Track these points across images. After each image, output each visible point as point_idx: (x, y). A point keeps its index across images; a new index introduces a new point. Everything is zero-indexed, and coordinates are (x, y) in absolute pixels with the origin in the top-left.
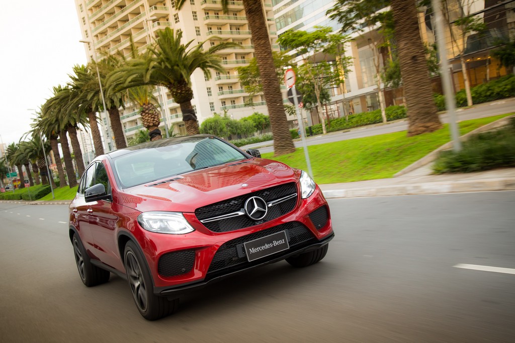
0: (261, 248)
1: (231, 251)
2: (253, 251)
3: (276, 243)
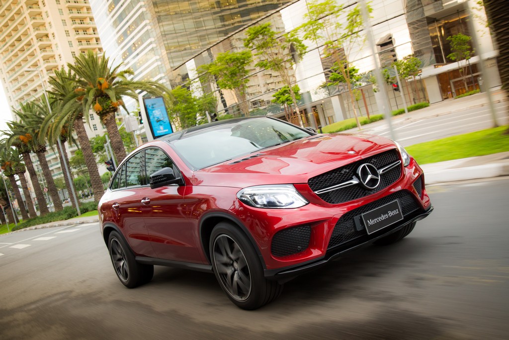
0: (378, 220)
1: (349, 224)
2: (371, 222)
3: (391, 214)
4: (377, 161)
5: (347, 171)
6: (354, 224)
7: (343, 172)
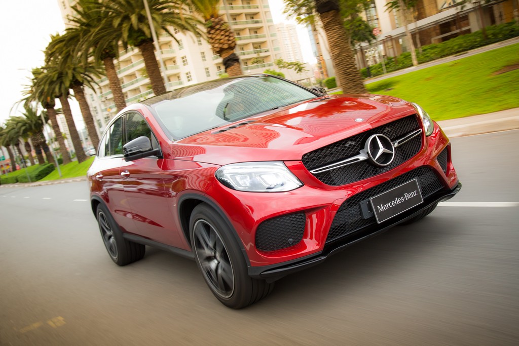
0: (391, 204)
1: (353, 210)
2: (382, 208)
3: (407, 196)
4: (392, 130)
5: (353, 143)
6: (361, 210)
7: (347, 145)
